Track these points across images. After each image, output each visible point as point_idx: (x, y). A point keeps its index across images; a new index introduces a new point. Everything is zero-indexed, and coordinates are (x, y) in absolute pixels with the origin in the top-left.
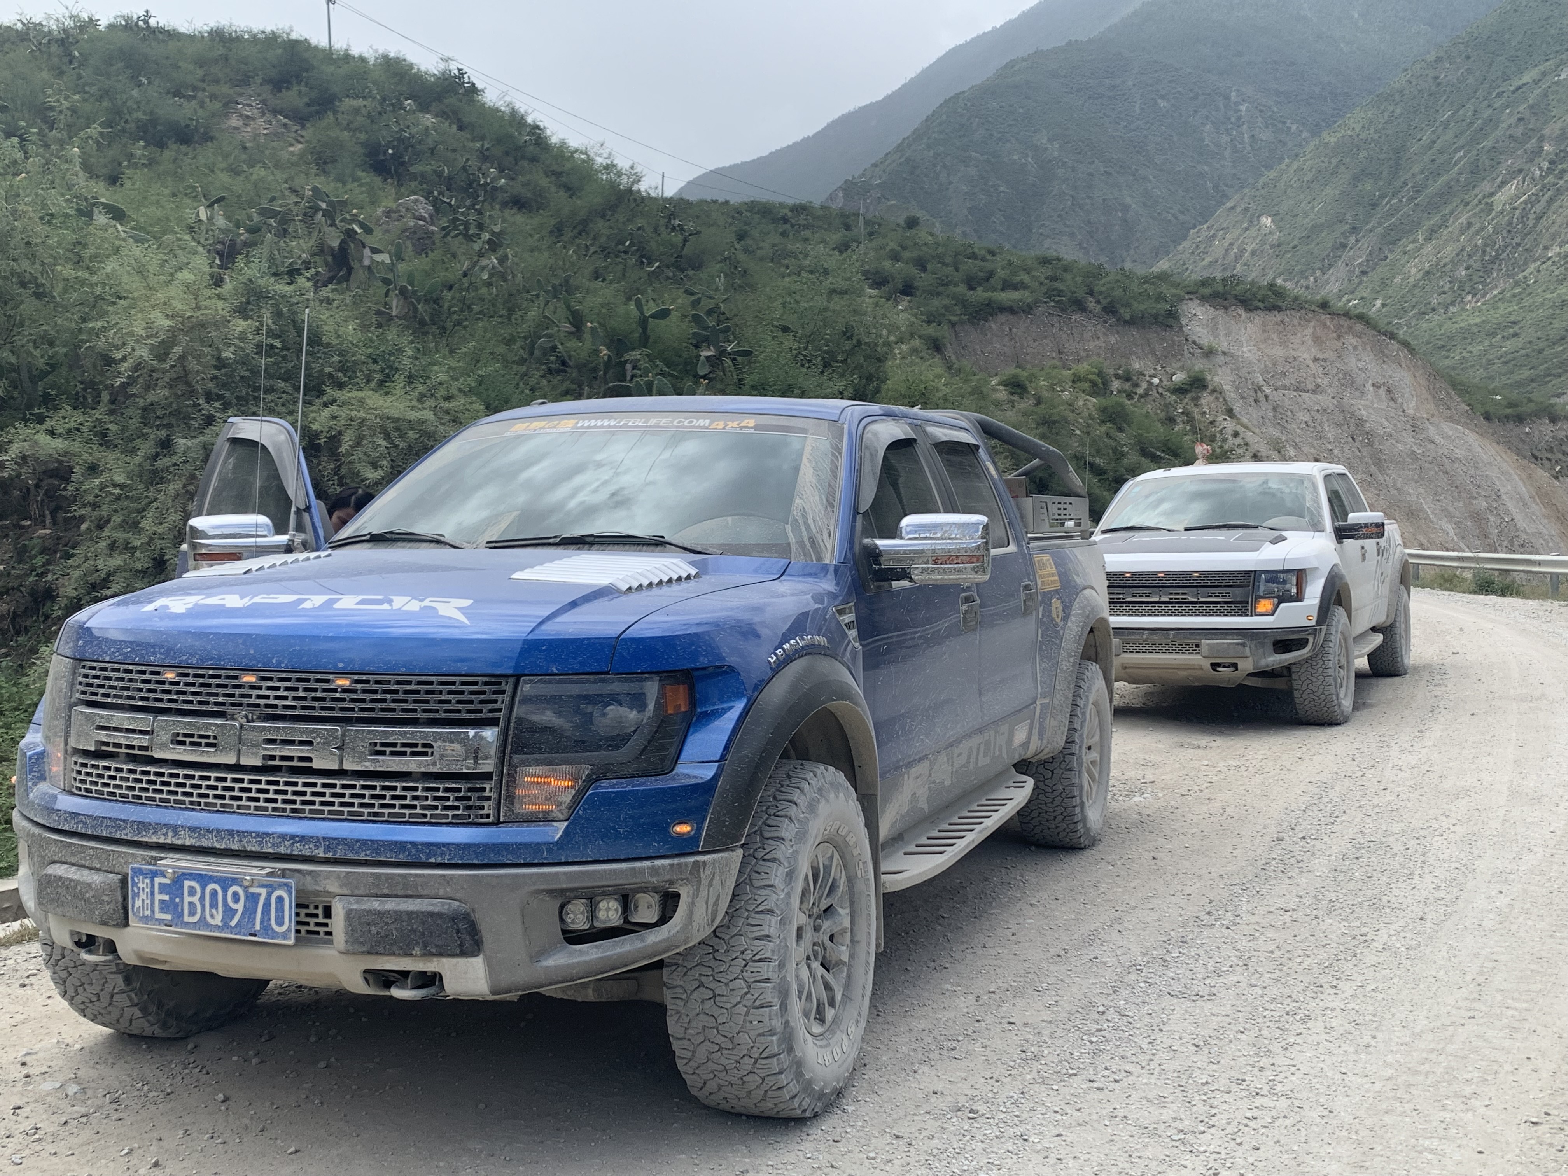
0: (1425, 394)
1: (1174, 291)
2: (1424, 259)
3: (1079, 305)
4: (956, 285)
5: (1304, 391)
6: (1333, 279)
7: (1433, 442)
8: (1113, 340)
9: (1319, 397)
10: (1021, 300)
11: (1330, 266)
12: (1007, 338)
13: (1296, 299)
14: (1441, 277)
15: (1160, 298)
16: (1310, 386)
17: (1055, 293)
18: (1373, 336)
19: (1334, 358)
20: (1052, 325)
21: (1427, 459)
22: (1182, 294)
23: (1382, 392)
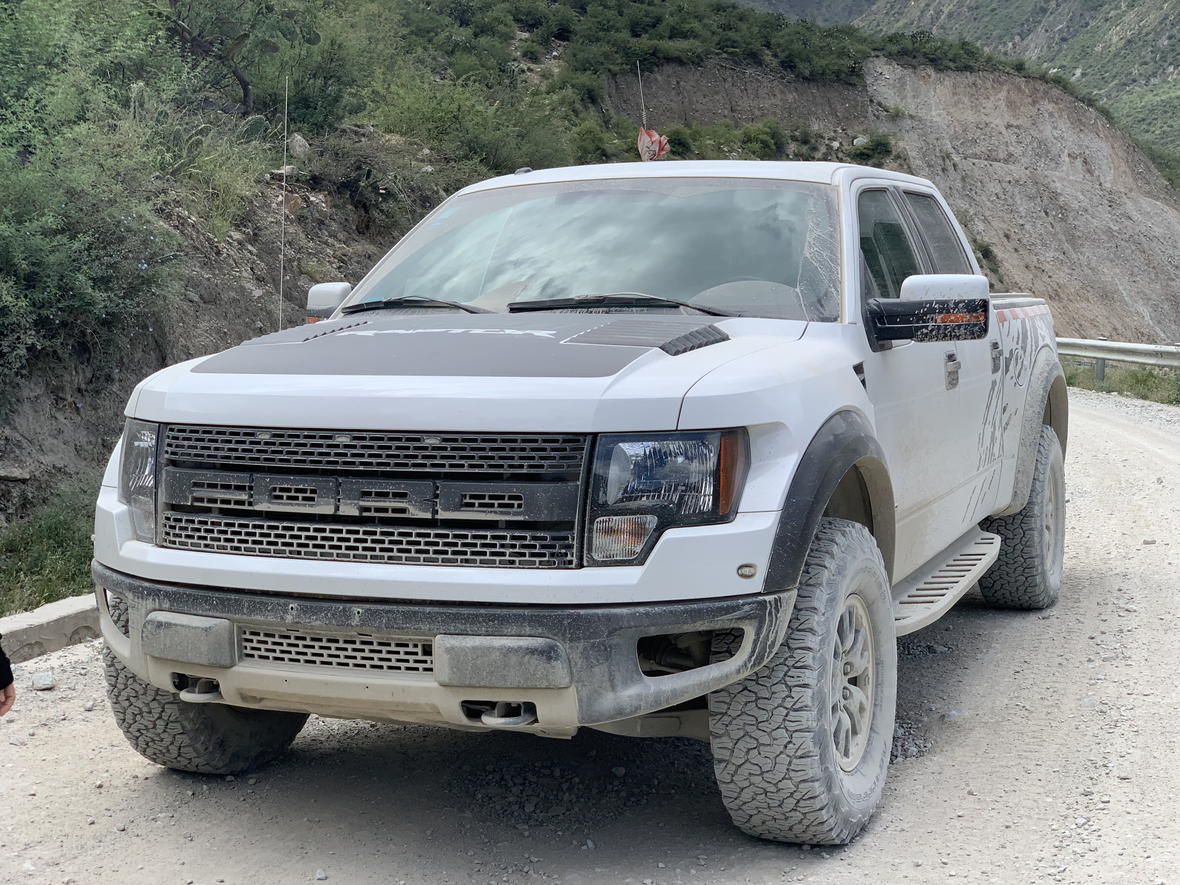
0: (1123, 167)
1: (860, 47)
2: (1126, 27)
3: (755, 58)
4: (618, 30)
5: (995, 160)
6: (1032, 45)
7: (1130, 218)
8: (790, 97)
9: (1011, 167)
10: (690, 50)
11: (1030, 31)
12: (673, 93)
13: (989, 59)
14: (1143, 46)
15: (843, 53)
16: (1002, 155)
17: (729, 43)
18: (1071, 102)
19: (1028, 125)
20: (725, 80)
21: (1124, 236)
22: (868, 50)
23: (1079, 162)
